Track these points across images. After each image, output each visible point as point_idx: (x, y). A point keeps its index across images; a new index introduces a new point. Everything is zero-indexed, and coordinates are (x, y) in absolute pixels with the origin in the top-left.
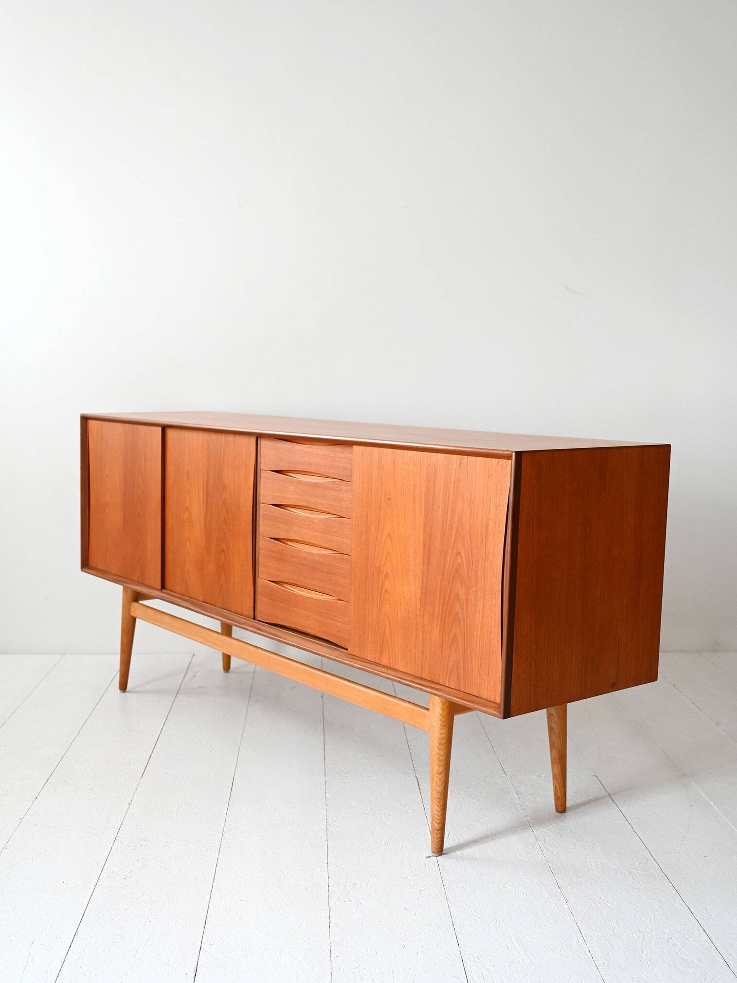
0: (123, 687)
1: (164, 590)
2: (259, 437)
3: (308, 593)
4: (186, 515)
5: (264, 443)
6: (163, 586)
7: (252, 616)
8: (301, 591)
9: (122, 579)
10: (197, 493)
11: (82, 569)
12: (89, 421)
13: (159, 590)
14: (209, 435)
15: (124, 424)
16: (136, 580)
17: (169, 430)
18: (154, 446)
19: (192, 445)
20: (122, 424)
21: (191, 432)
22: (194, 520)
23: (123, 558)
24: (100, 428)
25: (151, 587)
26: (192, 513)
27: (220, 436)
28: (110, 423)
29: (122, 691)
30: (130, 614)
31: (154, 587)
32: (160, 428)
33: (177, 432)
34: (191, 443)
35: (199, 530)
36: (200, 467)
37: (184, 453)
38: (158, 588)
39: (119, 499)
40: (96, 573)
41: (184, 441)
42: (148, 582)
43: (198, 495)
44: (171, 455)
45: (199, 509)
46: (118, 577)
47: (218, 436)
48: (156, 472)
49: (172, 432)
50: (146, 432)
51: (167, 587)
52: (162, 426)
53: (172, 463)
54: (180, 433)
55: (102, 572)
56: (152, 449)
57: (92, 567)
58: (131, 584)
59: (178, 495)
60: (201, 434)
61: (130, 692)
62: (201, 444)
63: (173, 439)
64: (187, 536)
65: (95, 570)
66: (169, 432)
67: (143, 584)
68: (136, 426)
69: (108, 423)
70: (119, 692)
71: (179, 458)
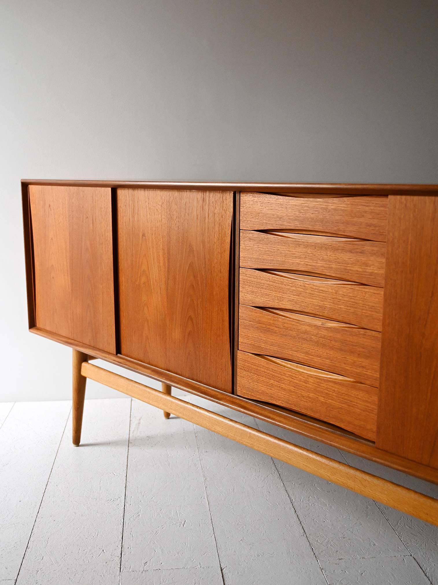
0: (77, 441)
1: (119, 355)
2: (237, 192)
3: (307, 371)
4: (143, 279)
5: (246, 199)
6: (119, 350)
7: (231, 390)
8: (297, 367)
9: (72, 341)
10: (156, 257)
11: (30, 330)
12: (30, 186)
13: (114, 354)
14: (169, 193)
15: (68, 187)
16: (88, 344)
17: (120, 190)
18: (103, 208)
19: (149, 206)
20: (66, 187)
21: (147, 191)
22: (153, 284)
23: (72, 320)
24: (42, 193)
25: (104, 351)
26: (150, 277)
27: (183, 193)
28: (52, 186)
29: (75, 446)
30: (81, 374)
31: (108, 351)
32: (110, 189)
33: (129, 192)
34: (147, 203)
35: (159, 295)
36: (159, 230)
37: (138, 214)
38: (113, 353)
39: (65, 263)
40: (45, 334)
41: (138, 202)
42: (101, 346)
43: (158, 259)
44: (123, 217)
45: (159, 274)
46: (68, 339)
47: (181, 193)
48: (106, 235)
49: (124, 192)
50: (93, 194)
51: (123, 352)
52: (111, 187)
53: (125, 225)
54: (133, 193)
55: (50, 333)
56: (101, 211)
57: (39, 328)
58: (82, 347)
59: (133, 259)
60: (159, 193)
61: (83, 445)
62: (160, 203)
63: (124, 200)
64: (144, 301)
65: (43, 331)
66: (120, 193)
67: (96, 348)
68: (81, 188)
69: (50, 187)
70: (72, 446)
71: (133, 219)
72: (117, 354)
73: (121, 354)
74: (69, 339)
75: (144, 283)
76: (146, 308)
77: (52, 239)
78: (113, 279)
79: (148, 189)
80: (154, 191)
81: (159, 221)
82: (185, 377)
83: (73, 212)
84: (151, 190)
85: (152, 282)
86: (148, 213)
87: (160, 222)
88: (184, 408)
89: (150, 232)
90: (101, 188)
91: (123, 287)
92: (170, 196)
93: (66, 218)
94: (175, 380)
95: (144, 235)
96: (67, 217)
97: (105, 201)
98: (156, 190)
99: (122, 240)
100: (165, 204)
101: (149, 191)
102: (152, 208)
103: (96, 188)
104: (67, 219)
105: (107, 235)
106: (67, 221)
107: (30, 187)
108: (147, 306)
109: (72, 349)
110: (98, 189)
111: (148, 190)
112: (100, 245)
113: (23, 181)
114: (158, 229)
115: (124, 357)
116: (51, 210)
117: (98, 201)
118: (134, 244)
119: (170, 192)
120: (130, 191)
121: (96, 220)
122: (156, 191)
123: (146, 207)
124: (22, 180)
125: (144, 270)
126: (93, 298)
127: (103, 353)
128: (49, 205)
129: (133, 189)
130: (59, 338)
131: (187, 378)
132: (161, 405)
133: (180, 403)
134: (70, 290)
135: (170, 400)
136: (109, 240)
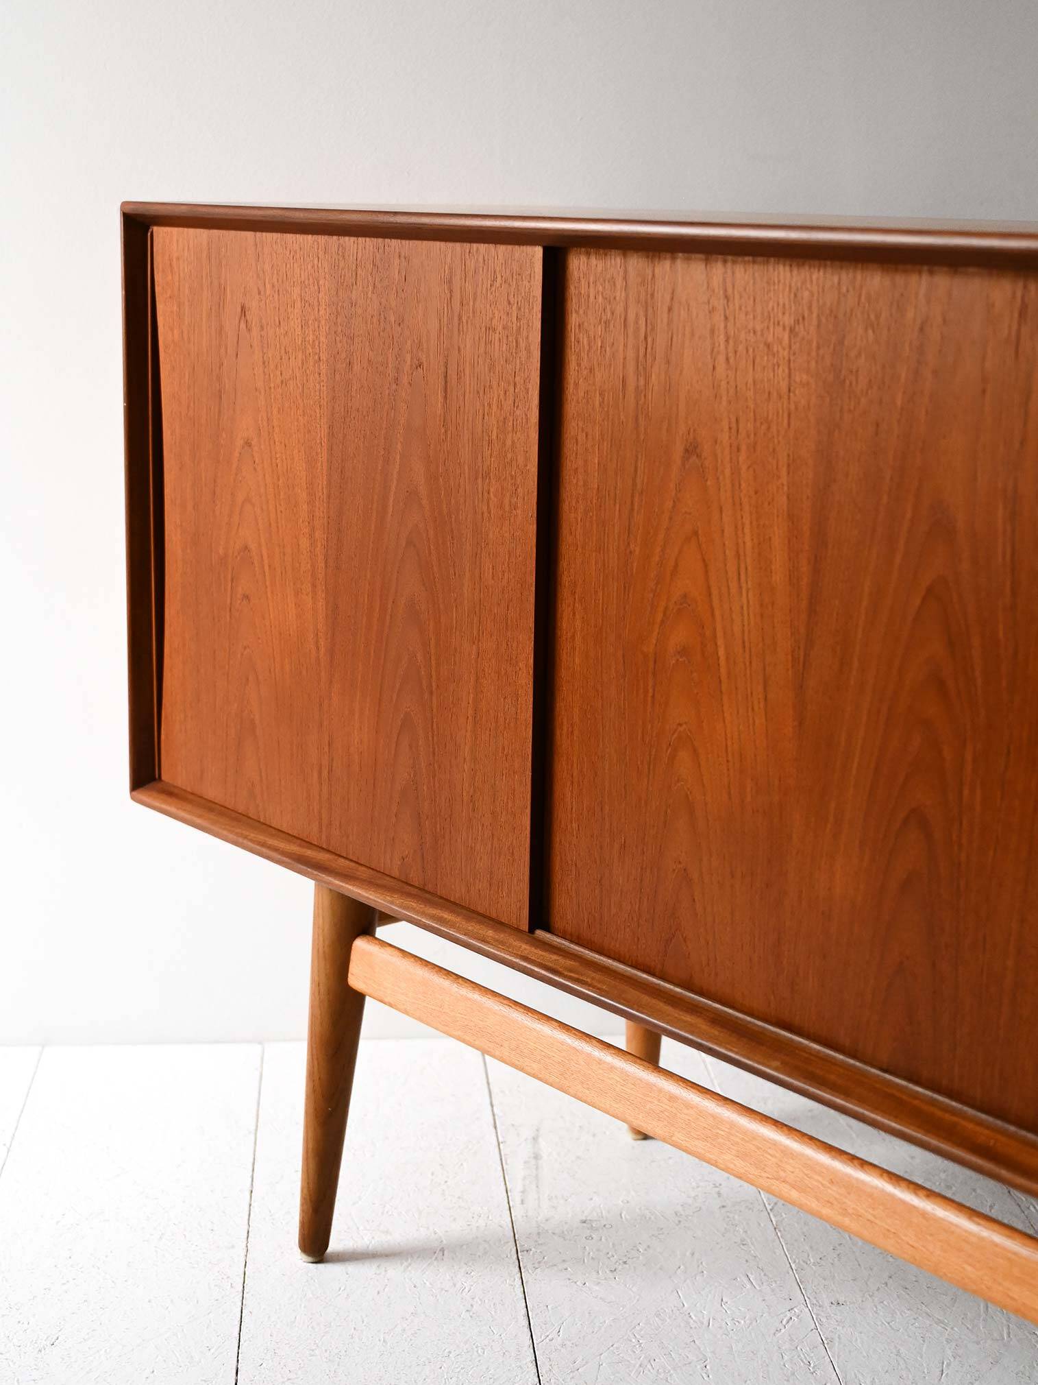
0: (317, 1242)
4: (680, 635)
6: (540, 915)
9: (322, 857)
10: (749, 544)
11: (134, 793)
12: (155, 229)
13: (518, 930)
14: (836, 279)
15: (335, 238)
16: (396, 873)
17: (583, 258)
18: (500, 328)
19: (726, 327)
20: (322, 239)
21: (719, 265)
22: (727, 659)
23: (325, 773)
24: (209, 258)
25: (473, 911)
26: (715, 629)
27: (914, 279)
28: (258, 234)
29: (310, 1259)
30: (349, 986)
31: (494, 915)
32: (538, 251)
33: (630, 269)
34: (718, 318)
35: (756, 708)
36: (774, 429)
37: (668, 362)
38: (514, 922)
39: (304, 543)
40: (200, 816)
41: (670, 309)
42: (457, 891)
43: (760, 554)
44: (591, 370)
45: (762, 616)
46: (303, 847)
47: (900, 279)
48: (509, 442)
49: (599, 269)
50: (450, 268)
51: (558, 921)
52: (545, 244)
53: (597, 403)
54: (649, 272)
55: (221, 814)
56: (489, 342)
57: (176, 791)
58: (370, 884)
59: (632, 546)
60: (783, 274)
61: (341, 1258)
62: (788, 320)
63: (600, 299)
64: (680, 725)
65: (190, 802)
66: (583, 267)
67: (434, 894)
68: (395, 243)
69: (249, 235)
70: (299, 1259)
71: (642, 382)
72: (531, 930)
73: (548, 929)
74: (309, 844)
75: (684, 651)
76: (684, 755)
77: (248, 444)
78: (532, 625)
79: (730, 258)
80: (756, 267)
81: (775, 395)
82: (873, 1066)
83: (352, 339)
84: (745, 263)
85: (721, 652)
86: (721, 359)
87: (780, 397)
88: (851, 1187)
89: (724, 437)
90: (492, 246)
91: (577, 661)
92: (844, 289)
93: (315, 362)
94: (832, 1077)
95: (692, 450)
96: (324, 357)
97: (509, 303)
98: (768, 262)
99: (580, 462)
100: (815, 322)
101: (729, 265)
102: (743, 336)
103: (467, 246)
104: (323, 367)
105: (513, 442)
106: (323, 377)
107: (160, 234)
108: (695, 750)
109: (312, 882)
110: (478, 249)
111: (725, 262)
112: (476, 479)
113: (128, 209)
114: (769, 428)
115: (566, 943)
116: (249, 330)
117: (475, 300)
118: (639, 486)
119: (844, 275)
120: (636, 264)
121: (459, 379)
122: (771, 268)
123: (712, 331)
124: (124, 204)
125: (685, 596)
126: (431, 693)
127: (468, 919)
128: (243, 308)
129: (651, 254)
130: (261, 838)
131: (885, 1071)
132: (727, 1157)
133: (824, 1158)
134: (322, 650)
135: (775, 1144)
136: (521, 460)
